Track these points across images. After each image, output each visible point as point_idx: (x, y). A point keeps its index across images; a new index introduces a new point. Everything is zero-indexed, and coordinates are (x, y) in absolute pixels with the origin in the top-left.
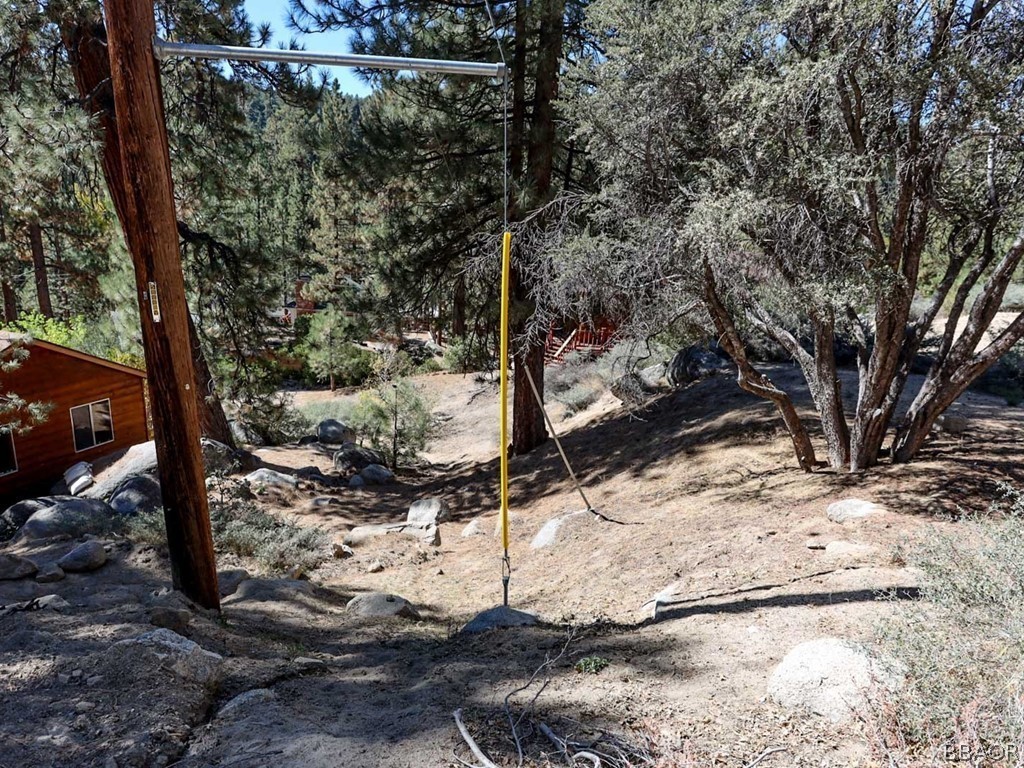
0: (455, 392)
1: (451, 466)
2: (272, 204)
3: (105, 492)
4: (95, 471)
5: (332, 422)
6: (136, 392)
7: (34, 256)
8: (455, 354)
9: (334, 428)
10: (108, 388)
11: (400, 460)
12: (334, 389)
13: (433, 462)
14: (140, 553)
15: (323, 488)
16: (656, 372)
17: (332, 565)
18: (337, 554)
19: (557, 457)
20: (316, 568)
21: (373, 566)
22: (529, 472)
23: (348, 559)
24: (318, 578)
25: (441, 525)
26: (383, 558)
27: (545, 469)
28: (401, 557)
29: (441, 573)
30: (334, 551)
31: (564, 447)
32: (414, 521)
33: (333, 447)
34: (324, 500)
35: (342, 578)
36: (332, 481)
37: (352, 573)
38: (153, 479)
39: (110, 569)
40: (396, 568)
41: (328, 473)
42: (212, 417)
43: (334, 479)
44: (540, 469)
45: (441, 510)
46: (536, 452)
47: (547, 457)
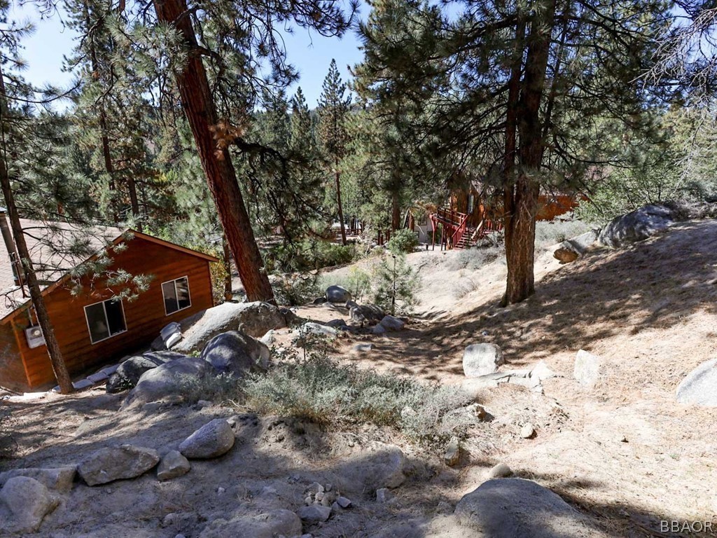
1: (425, 314)
3: (191, 345)
4: (183, 329)
5: (335, 288)
6: (205, 271)
7: (132, 200)
8: (397, 242)
9: (337, 291)
10: (186, 268)
14: (270, 429)
15: (355, 336)
16: (590, 238)
17: (480, 432)
18: (480, 416)
19: (558, 303)
20: (467, 436)
21: (527, 431)
22: (539, 316)
23: (493, 422)
24: (478, 451)
25: (500, 368)
26: (526, 418)
27: (557, 314)
28: (536, 413)
29: (625, 441)
30: (476, 414)
31: (557, 295)
32: (472, 364)
33: (339, 305)
34: (365, 346)
35: (504, 450)
36: (357, 330)
37: (507, 440)
38: (237, 336)
39: (243, 454)
40: (545, 429)
41: (348, 324)
42: (262, 285)
43: (357, 328)
44: (550, 313)
45: (497, 354)
46: (531, 300)
47: (547, 304)
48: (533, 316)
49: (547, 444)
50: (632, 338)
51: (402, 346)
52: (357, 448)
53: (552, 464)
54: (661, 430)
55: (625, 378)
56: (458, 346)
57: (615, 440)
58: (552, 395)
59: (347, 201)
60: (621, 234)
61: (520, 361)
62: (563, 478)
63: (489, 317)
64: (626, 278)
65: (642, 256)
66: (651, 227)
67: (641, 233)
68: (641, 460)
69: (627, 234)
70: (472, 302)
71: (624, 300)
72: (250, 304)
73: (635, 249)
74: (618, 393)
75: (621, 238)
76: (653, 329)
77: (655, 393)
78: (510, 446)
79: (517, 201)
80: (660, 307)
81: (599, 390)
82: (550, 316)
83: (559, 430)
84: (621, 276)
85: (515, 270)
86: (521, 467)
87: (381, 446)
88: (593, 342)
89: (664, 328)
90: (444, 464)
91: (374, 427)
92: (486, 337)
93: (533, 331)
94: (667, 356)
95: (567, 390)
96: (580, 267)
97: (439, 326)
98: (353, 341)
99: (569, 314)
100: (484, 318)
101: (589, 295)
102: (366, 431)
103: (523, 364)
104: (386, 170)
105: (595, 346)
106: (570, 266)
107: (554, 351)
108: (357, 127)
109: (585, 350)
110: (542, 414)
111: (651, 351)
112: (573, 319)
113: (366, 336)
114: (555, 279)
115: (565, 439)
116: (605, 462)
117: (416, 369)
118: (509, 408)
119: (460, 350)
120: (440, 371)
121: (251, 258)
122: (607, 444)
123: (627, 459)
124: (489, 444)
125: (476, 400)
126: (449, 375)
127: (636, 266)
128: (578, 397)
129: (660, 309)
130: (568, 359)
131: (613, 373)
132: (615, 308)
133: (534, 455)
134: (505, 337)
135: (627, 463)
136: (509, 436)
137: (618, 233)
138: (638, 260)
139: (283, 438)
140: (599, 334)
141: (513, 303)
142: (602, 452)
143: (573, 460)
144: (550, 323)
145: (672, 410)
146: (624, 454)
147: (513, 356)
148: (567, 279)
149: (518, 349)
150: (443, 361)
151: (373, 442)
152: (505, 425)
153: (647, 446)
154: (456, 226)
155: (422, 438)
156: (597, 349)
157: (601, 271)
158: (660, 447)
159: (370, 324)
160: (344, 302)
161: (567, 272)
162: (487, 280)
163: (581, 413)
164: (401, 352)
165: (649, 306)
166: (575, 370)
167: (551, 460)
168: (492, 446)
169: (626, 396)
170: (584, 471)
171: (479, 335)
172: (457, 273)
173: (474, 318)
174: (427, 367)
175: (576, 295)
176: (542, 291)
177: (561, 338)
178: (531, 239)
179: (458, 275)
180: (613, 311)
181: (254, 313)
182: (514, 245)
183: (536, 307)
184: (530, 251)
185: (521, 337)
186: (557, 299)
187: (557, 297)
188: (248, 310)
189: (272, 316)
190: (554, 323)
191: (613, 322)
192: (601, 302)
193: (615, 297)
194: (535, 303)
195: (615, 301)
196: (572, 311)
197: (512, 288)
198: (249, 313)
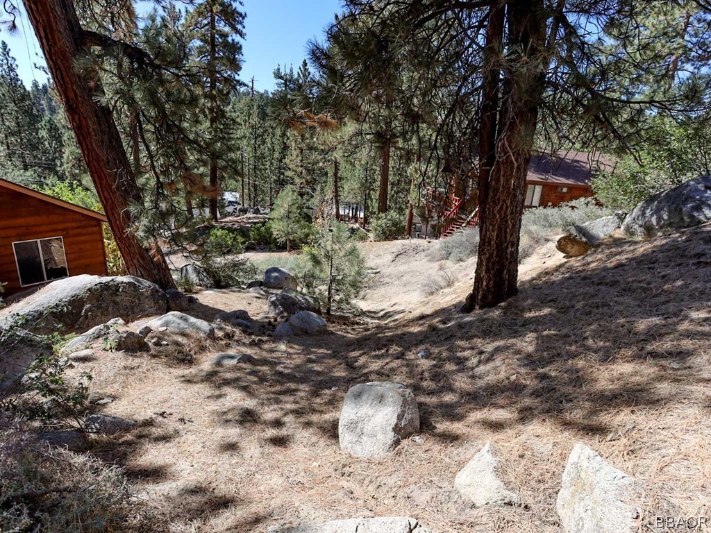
0: (381, 253)
1: (382, 313)
2: (264, 142)
5: (276, 270)
8: (380, 226)
9: (276, 274)
10: (60, 226)
11: (334, 306)
12: (290, 251)
13: (365, 309)
16: (609, 224)
19: (550, 314)
22: (515, 335)
25: (405, 442)
27: (545, 333)
31: (552, 300)
32: (352, 426)
34: (231, 357)
44: (535, 331)
45: (403, 412)
46: (509, 305)
47: (532, 315)
48: (505, 332)
51: (293, 362)
60: (660, 219)
61: (454, 428)
63: (441, 326)
64: (674, 281)
65: (700, 248)
67: (693, 216)
69: (669, 218)
71: (675, 319)
72: (106, 279)
73: (684, 238)
75: (658, 223)
82: (534, 335)
84: (664, 277)
88: (611, 412)
92: (422, 361)
93: (499, 358)
96: (592, 262)
99: (567, 336)
100: (433, 329)
101: (605, 305)
103: (455, 438)
105: (616, 423)
106: (576, 262)
107: (525, 415)
112: (573, 348)
114: (553, 277)
127: (691, 262)
132: (654, 334)
134: (450, 367)
137: (655, 217)
138: (693, 252)
141: (481, 308)
144: (531, 349)
147: (450, 409)
148: (570, 278)
149: (462, 394)
154: (448, 212)
156: (620, 432)
157: (626, 268)
161: (573, 269)
171: (412, 357)
172: (436, 265)
173: (421, 325)
175: (582, 302)
176: (530, 292)
177: (544, 383)
178: (516, 207)
179: (437, 268)
180: (654, 339)
181: (111, 291)
182: (489, 214)
183: (515, 318)
184: (514, 226)
185: (477, 369)
186: (550, 307)
187: (552, 304)
188: (101, 286)
189: (142, 298)
190: (537, 351)
191: (656, 365)
192: (628, 319)
193: (654, 313)
194: (515, 311)
195: (655, 320)
196: (573, 330)
197: (482, 283)
198: (102, 291)
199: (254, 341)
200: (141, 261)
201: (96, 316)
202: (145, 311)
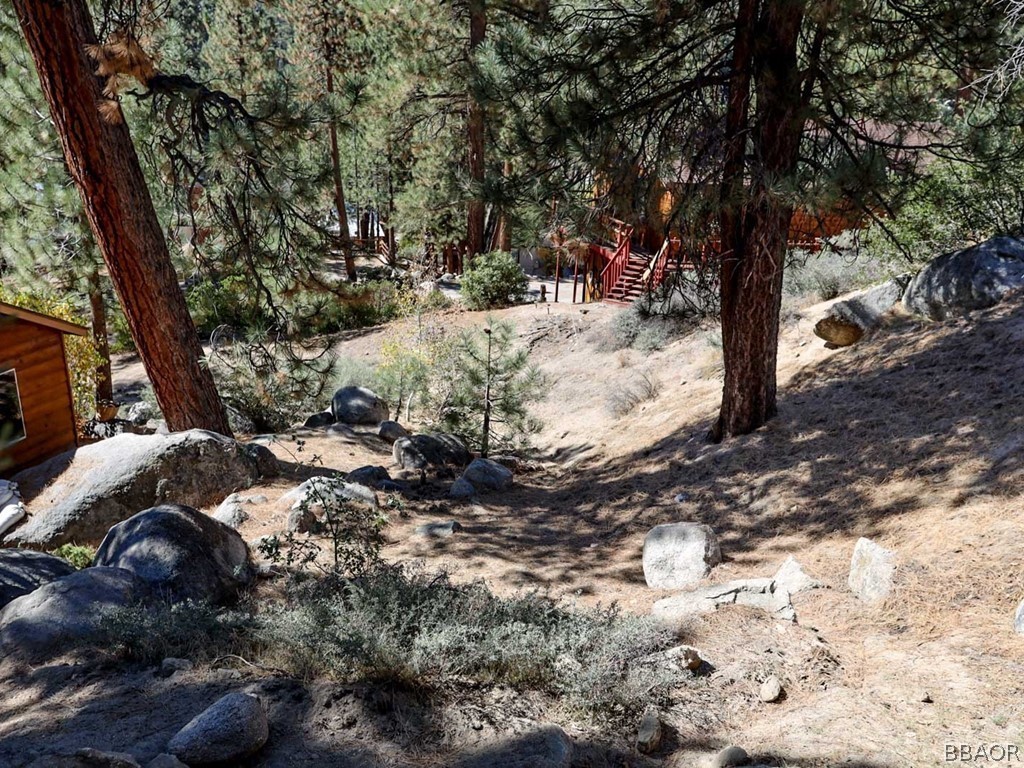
3: (51, 529)
4: (27, 495)
5: (351, 392)
6: (54, 356)
8: (480, 282)
9: (359, 400)
14: (328, 705)
15: (413, 504)
16: (886, 296)
17: (692, 694)
18: (691, 667)
19: (821, 437)
20: (671, 703)
21: (769, 690)
22: (785, 465)
23: (714, 676)
24: (690, 727)
25: (715, 570)
26: (768, 669)
27: (819, 460)
28: (784, 658)
29: (928, 701)
30: (684, 664)
31: (821, 421)
32: (661, 564)
33: (363, 430)
34: (441, 526)
35: (734, 724)
36: (415, 490)
37: (738, 707)
38: (182, 515)
39: (287, 753)
40: (799, 685)
41: (394, 474)
42: (200, 393)
43: (415, 485)
44: (807, 459)
45: (708, 544)
46: (770, 429)
47: (800, 438)
48: (773, 463)
49: (804, 710)
50: (953, 514)
51: (515, 525)
52: (489, 733)
53: (813, 742)
54: (984, 679)
55: (936, 590)
56: (629, 523)
57: (913, 701)
58: (810, 622)
59: (352, 171)
60: (947, 294)
61: (751, 555)
62: (830, 763)
63: (688, 462)
64: (950, 391)
65: (982, 346)
66: (1003, 281)
67: (984, 294)
68: (949, 730)
69: (958, 294)
70: (650, 424)
71: (943, 436)
72: (179, 437)
73: (970, 328)
74: (922, 618)
75: (946, 300)
76: (990, 497)
77: (983, 616)
78: (743, 716)
79: (749, 231)
80: (1004, 453)
81: (891, 611)
82: (806, 464)
83: (823, 687)
84: (941, 385)
85: (740, 370)
86: (764, 750)
87: (530, 725)
88: (885, 521)
89: (1009, 497)
90: (637, 751)
91: (510, 693)
92: (684, 505)
93: (774, 492)
94: (1008, 550)
95: (837, 611)
96: (865, 358)
97: (586, 479)
98: (410, 513)
99: (842, 462)
100: (677, 467)
101: (881, 423)
102: (498, 701)
103: (756, 562)
104: (452, 113)
105: (888, 526)
106: (844, 355)
107: (816, 536)
108: (387, 11)
109: (871, 536)
110: (793, 659)
111: (984, 540)
112: (849, 473)
113: (438, 503)
114: (817, 382)
115: (832, 702)
116: (895, 736)
117: (548, 572)
118: (739, 650)
119: (633, 533)
120: (599, 576)
121: (173, 332)
122: (900, 707)
123: (928, 729)
124: (709, 714)
125: (681, 637)
126: (616, 585)
127: (971, 366)
128: (856, 626)
129: (1004, 458)
130: (838, 553)
131: (917, 581)
132: (926, 452)
133: (784, 730)
134: (721, 507)
135: (929, 735)
136: (740, 701)
137: (942, 289)
138: (973, 353)
139: (355, 721)
140: (897, 503)
141: (735, 435)
142: (892, 720)
143: (846, 735)
144: (806, 478)
145: (1005, 646)
146: (925, 722)
147: (738, 545)
148: (840, 385)
149: (744, 530)
150: (601, 556)
151: (515, 720)
152: (732, 681)
153: (960, 707)
154: (608, 250)
155: (595, 709)
156: (890, 533)
157: (904, 372)
158: (981, 708)
159: (440, 476)
160: (374, 424)
161: (842, 368)
162: (679, 378)
163: (860, 654)
164: (514, 538)
165: (987, 451)
166: (851, 574)
167: (811, 736)
168: (714, 718)
169: (936, 623)
170: (862, 750)
171: (668, 502)
172: (614, 358)
173: (656, 463)
174: (572, 568)
175: (856, 421)
176: (792, 410)
177: (826, 510)
178: (773, 308)
179: (617, 363)
180: (924, 458)
181: (190, 456)
182: (740, 318)
183: (780, 445)
184: (770, 332)
185: (751, 506)
186: (820, 429)
187: (821, 425)
188: (175, 450)
189: (230, 462)
190: (814, 480)
191: (921, 481)
192: (903, 439)
193: (928, 430)
194: (778, 436)
195: (927, 438)
196: (848, 455)
197: (734, 404)
198: (178, 457)
199: (435, 506)
200: (193, 404)
201: (177, 495)
202: (237, 481)
